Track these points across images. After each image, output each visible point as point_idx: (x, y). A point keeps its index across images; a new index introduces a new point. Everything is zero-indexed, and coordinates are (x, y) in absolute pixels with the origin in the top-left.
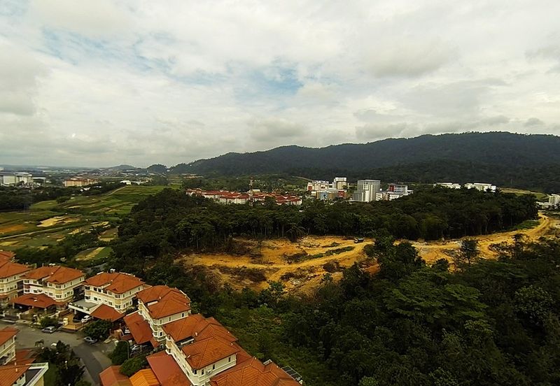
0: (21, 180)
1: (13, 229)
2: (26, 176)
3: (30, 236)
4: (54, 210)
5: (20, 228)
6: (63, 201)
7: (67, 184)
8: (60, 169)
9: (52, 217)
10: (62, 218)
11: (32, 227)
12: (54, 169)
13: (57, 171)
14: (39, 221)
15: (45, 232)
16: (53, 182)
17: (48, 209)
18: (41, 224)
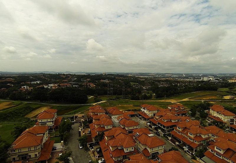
0: (210, 79)
1: (213, 98)
2: (211, 77)
3: (220, 101)
4: (227, 92)
5: (216, 98)
6: (231, 89)
7: (230, 81)
8: (224, 74)
9: (228, 95)
10: (233, 96)
11: (221, 98)
12: (221, 74)
13: (223, 75)
14: (223, 96)
15: (226, 101)
16: (224, 80)
17: (224, 92)
18: (223, 97)
